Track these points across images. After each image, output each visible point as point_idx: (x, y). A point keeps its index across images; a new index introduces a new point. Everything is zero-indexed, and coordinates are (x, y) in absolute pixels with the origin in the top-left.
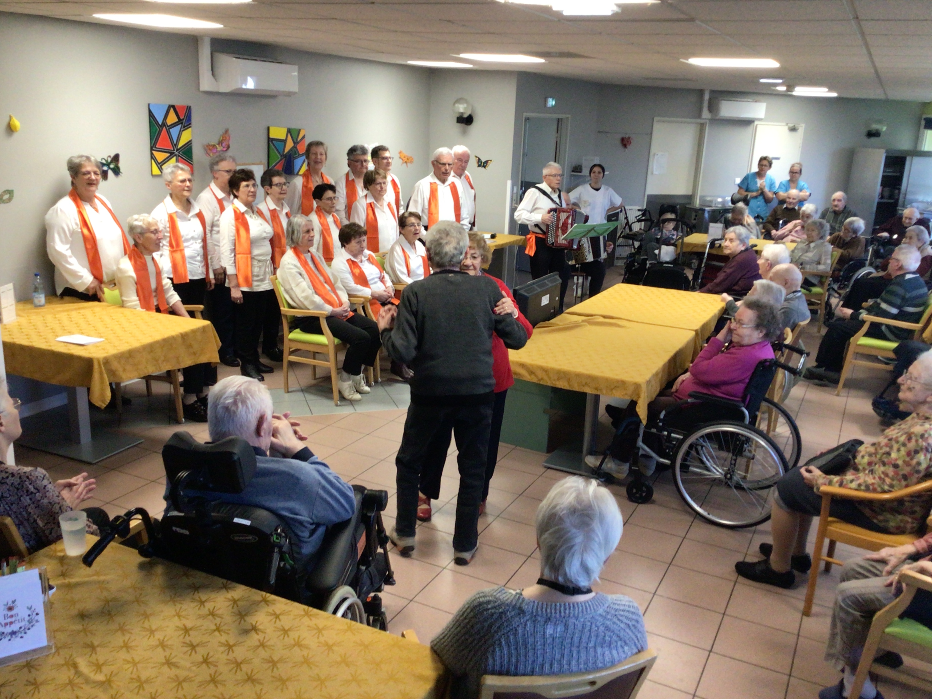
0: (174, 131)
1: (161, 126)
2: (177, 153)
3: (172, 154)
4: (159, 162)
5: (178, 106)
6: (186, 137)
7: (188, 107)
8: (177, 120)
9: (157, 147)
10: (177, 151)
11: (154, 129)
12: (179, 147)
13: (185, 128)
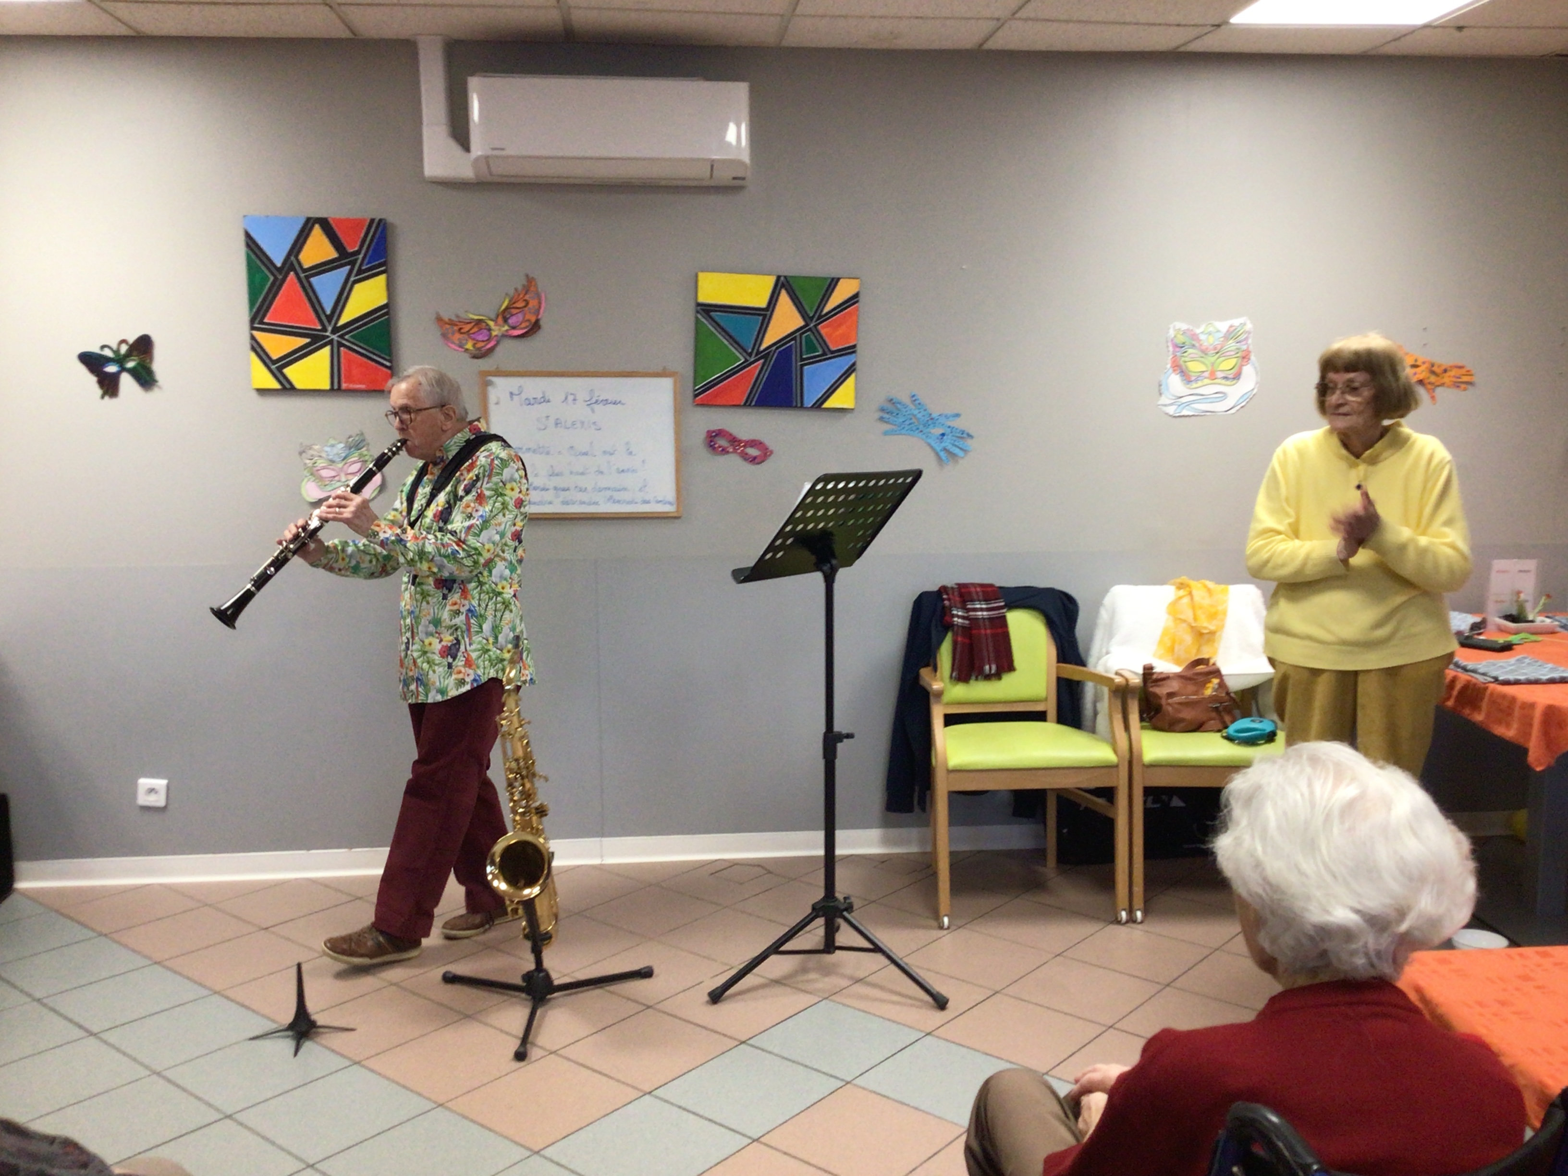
0: (326, 286)
1: (279, 270)
2: (335, 337)
3: (315, 342)
4: (275, 357)
5: (340, 221)
6: (367, 296)
7: (372, 221)
8: (335, 255)
9: (266, 320)
10: (334, 331)
11: (258, 278)
12: (341, 322)
13: (364, 275)
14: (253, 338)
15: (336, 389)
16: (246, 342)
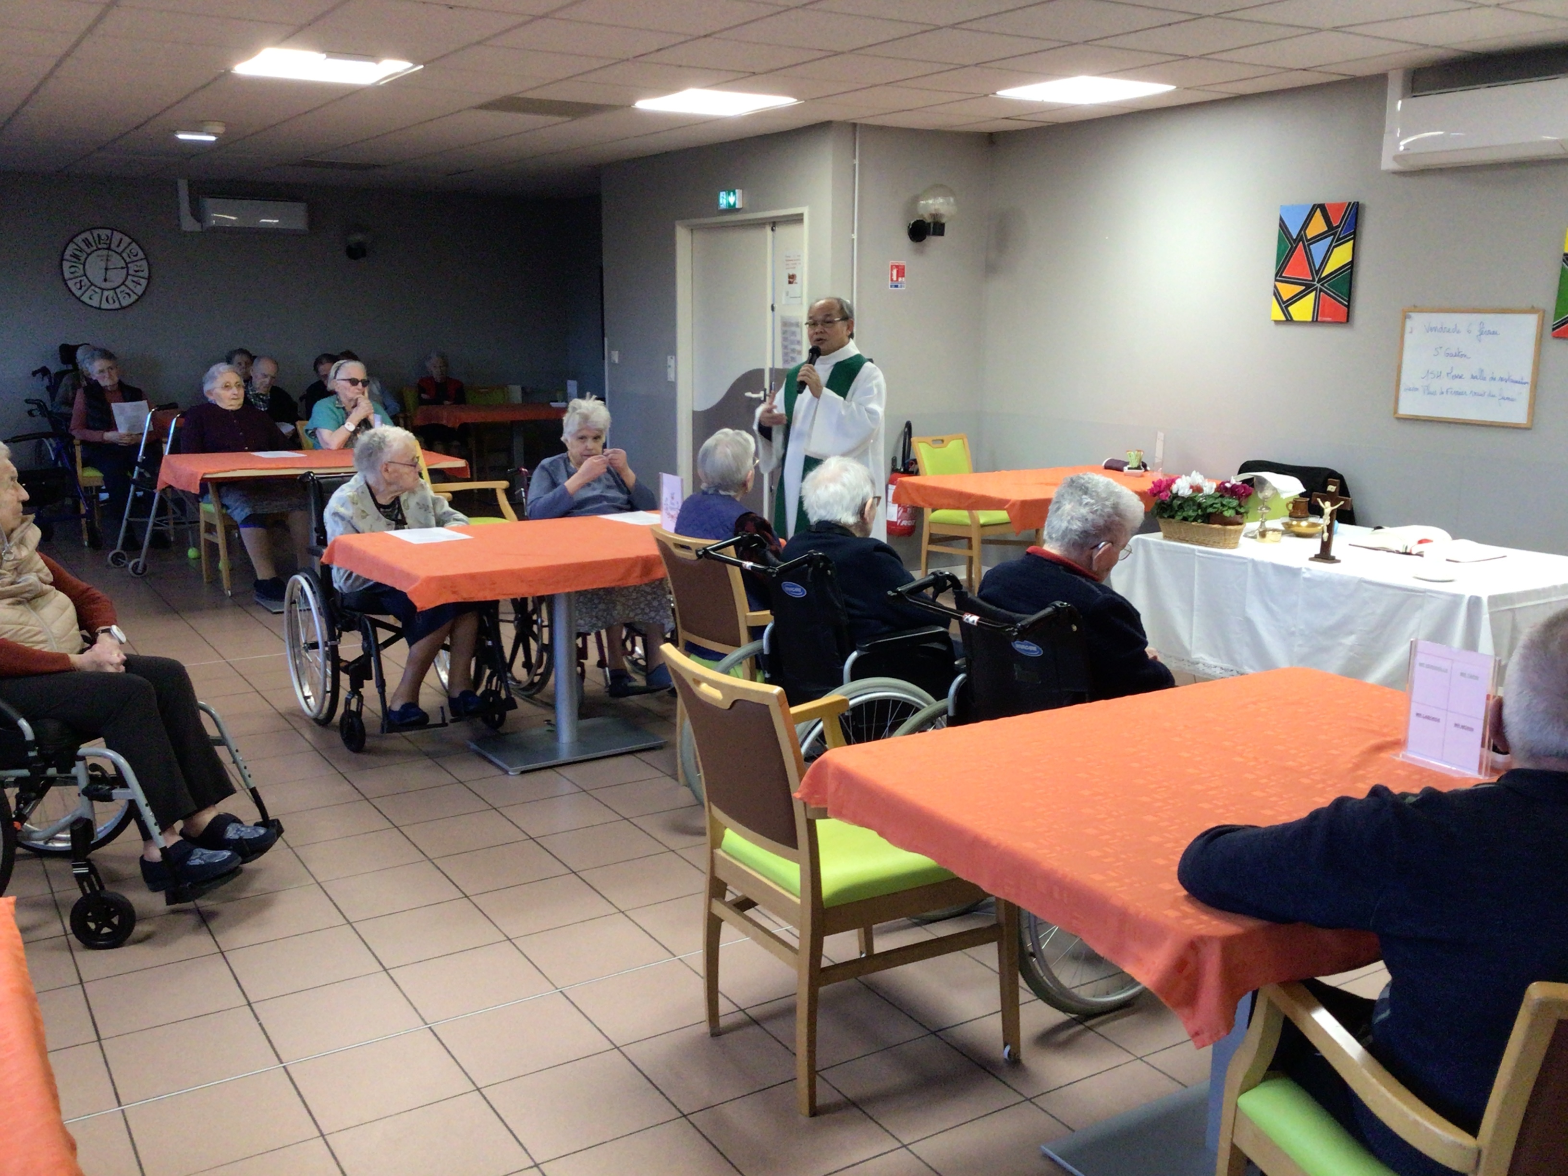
0: (1318, 250)
1: (1295, 240)
2: (1319, 285)
3: (1308, 288)
4: (1285, 299)
5: (1331, 205)
6: (1341, 256)
7: (1350, 203)
8: (1326, 229)
9: (1283, 275)
10: (1318, 282)
11: (1283, 246)
12: (1324, 275)
13: (1340, 242)
14: (1275, 287)
15: (1315, 321)
16: (1272, 289)
